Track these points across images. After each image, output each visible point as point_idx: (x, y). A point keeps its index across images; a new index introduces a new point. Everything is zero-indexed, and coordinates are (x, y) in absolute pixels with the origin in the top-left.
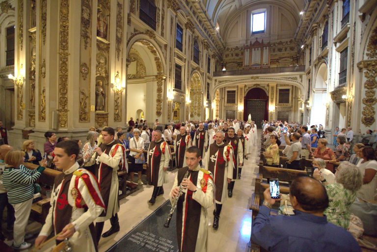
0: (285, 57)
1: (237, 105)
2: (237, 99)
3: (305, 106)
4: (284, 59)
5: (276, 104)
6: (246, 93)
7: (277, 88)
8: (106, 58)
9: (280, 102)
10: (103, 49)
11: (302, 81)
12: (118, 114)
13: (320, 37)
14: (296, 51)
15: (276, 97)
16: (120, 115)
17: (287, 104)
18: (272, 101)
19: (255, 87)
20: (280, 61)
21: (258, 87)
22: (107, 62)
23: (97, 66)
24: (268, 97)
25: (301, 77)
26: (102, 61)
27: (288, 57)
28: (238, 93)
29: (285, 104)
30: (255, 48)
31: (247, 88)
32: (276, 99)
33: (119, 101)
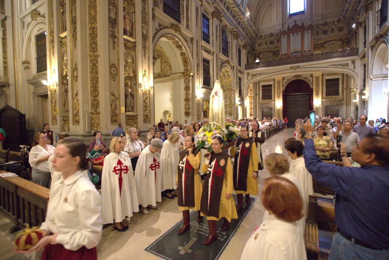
0: (332, 41)
1: (274, 101)
2: (275, 94)
3: (360, 98)
4: (331, 43)
5: (322, 97)
6: (285, 87)
7: (322, 78)
8: (133, 58)
9: (327, 95)
10: (130, 47)
11: (354, 67)
12: (147, 116)
13: (377, 12)
14: (345, 31)
15: (322, 89)
16: (149, 116)
17: (336, 96)
18: (317, 95)
19: (295, 79)
20: (325, 46)
21: (299, 78)
22: (134, 61)
23: (125, 66)
24: (312, 89)
25: (353, 62)
26: (129, 61)
27: (336, 40)
28: (274, 87)
29: (334, 96)
30: (293, 33)
31: (286, 81)
32: (322, 91)
33: (147, 101)
